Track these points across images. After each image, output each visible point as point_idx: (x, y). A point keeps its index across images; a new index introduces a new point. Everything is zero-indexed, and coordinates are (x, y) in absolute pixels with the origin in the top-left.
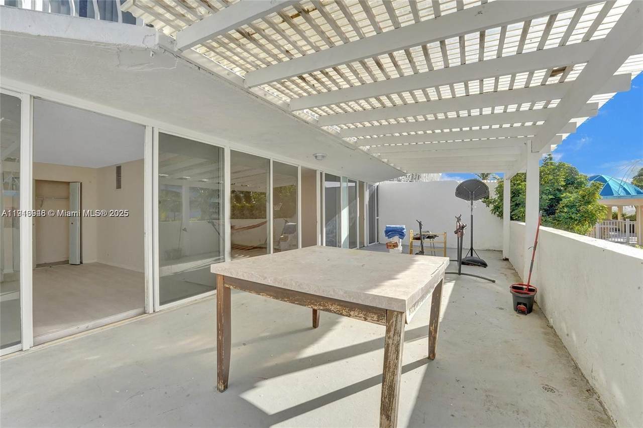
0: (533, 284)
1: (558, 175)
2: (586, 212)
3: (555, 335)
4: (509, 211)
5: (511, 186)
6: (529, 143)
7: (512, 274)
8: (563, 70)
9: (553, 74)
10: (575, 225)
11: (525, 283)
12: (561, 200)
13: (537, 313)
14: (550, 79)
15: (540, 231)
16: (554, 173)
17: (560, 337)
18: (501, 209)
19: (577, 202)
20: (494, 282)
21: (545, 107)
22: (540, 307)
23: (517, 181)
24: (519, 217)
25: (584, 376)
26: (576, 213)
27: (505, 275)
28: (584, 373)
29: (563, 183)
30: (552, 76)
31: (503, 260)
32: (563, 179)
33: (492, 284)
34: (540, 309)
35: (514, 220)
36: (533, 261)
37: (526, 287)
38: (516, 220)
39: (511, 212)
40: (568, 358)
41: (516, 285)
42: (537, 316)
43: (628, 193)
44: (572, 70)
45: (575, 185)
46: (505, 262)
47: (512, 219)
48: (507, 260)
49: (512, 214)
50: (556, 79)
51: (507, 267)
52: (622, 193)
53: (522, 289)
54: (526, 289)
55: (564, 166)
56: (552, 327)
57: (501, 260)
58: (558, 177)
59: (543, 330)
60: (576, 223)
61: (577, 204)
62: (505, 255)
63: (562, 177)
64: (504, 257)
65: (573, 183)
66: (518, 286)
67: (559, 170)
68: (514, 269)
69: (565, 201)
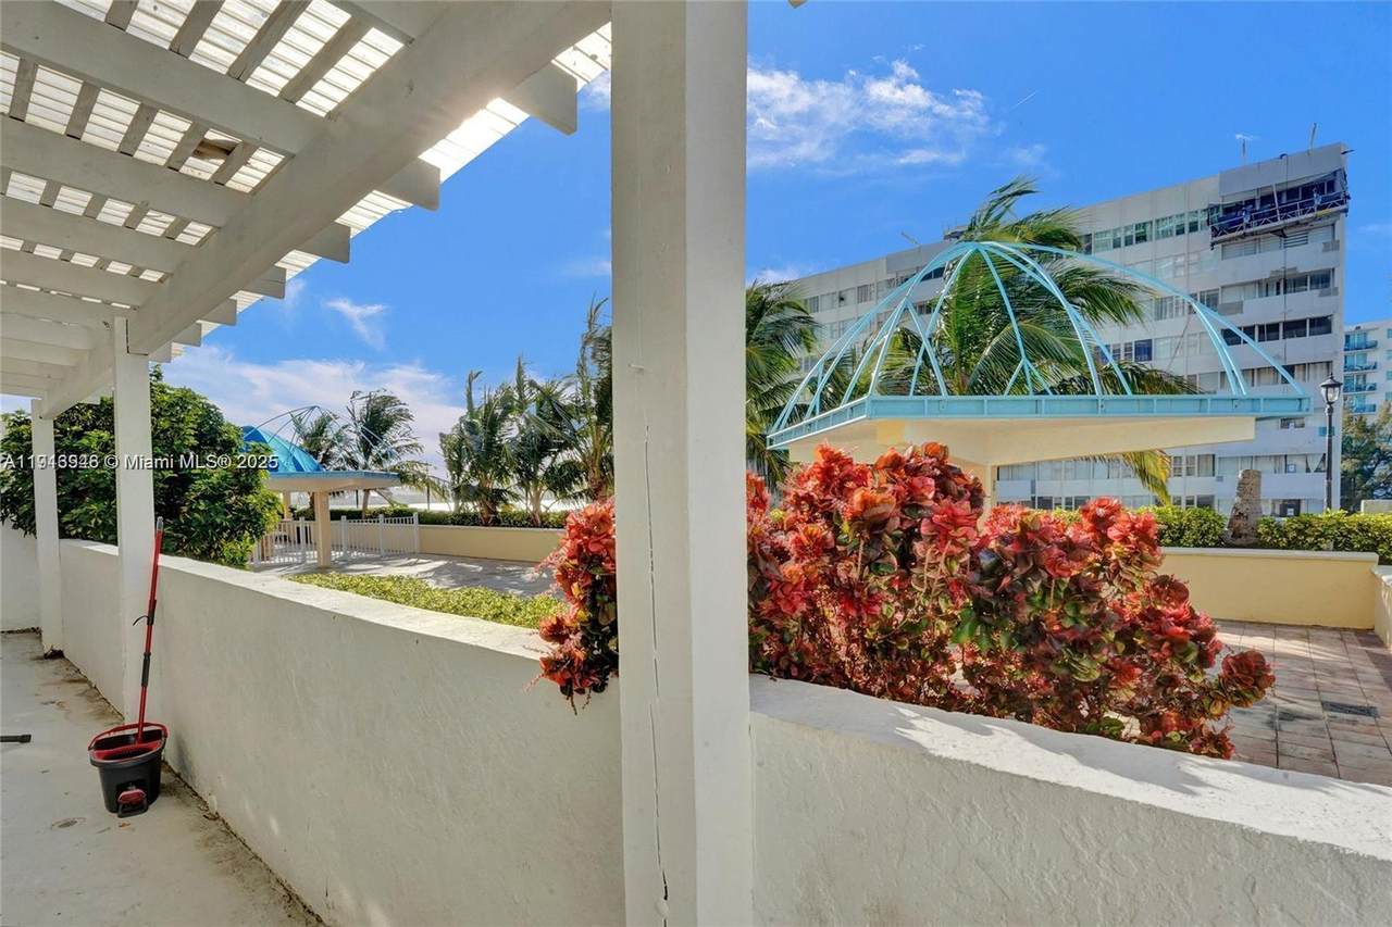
0: (154, 717)
1: (182, 421)
2: (246, 510)
3: (229, 832)
4: (54, 510)
5: (56, 439)
6: (119, 323)
7: (82, 695)
8: (226, 151)
9: (201, 149)
10: (223, 541)
11: (131, 717)
12: (193, 481)
13: (171, 790)
14: (192, 160)
15: (160, 572)
16: (172, 415)
17: (240, 835)
18: (25, 508)
19: (227, 489)
20: (25, 739)
21: (170, 235)
22: (176, 771)
23: (73, 424)
24: (85, 529)
25: (309, 911)
26: (226, 514)
27: (60, 705)
28: (308, 901)
29: (193, 441)
30: (198, 154)
31: (46, 657)
32: (193, 432)
33: (23, 749)
34: (178, 775)
35: (70, 537)
36: (147, 655)
37: (136, 731)
38: (76, 536)
39: (60, 516)
40: (269, 882)
41: (107, 736)
42: (174, 799)
43: (299, 467)
44: (246, 163)
45: (218, 448)
46: (53, 665)
47: (64, 533)
48: (57, 655)
49: (65, 519)
50: (206, 168)
51: (60, 678)
52: (292, 469)
53: (124, 740)
54: (135, 735)
55: (195, 399)
56: (216, 818)
57: (39, 658)
58: (181, 425)
59: (198, 836)
60: (225, 535)
61: (227, 492)
62: (50, 642)
63: (191, 425)
64: (47, 650)
65: (213, 443)
66: (112, 735)
67: (183, 408)
68: (84, 680)
69: (200, 485)
